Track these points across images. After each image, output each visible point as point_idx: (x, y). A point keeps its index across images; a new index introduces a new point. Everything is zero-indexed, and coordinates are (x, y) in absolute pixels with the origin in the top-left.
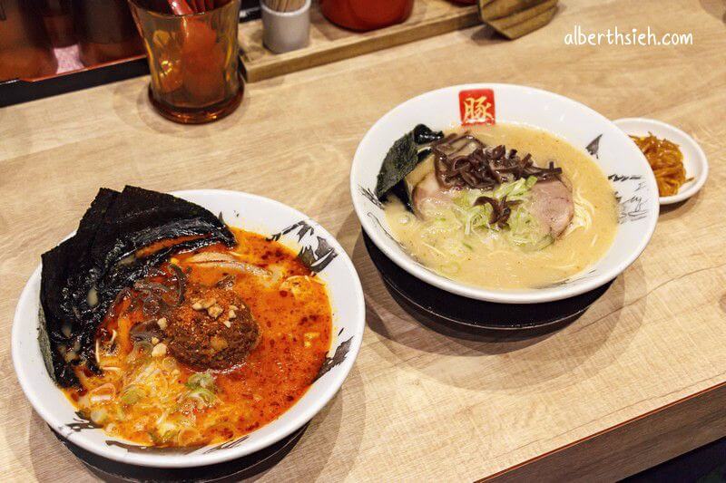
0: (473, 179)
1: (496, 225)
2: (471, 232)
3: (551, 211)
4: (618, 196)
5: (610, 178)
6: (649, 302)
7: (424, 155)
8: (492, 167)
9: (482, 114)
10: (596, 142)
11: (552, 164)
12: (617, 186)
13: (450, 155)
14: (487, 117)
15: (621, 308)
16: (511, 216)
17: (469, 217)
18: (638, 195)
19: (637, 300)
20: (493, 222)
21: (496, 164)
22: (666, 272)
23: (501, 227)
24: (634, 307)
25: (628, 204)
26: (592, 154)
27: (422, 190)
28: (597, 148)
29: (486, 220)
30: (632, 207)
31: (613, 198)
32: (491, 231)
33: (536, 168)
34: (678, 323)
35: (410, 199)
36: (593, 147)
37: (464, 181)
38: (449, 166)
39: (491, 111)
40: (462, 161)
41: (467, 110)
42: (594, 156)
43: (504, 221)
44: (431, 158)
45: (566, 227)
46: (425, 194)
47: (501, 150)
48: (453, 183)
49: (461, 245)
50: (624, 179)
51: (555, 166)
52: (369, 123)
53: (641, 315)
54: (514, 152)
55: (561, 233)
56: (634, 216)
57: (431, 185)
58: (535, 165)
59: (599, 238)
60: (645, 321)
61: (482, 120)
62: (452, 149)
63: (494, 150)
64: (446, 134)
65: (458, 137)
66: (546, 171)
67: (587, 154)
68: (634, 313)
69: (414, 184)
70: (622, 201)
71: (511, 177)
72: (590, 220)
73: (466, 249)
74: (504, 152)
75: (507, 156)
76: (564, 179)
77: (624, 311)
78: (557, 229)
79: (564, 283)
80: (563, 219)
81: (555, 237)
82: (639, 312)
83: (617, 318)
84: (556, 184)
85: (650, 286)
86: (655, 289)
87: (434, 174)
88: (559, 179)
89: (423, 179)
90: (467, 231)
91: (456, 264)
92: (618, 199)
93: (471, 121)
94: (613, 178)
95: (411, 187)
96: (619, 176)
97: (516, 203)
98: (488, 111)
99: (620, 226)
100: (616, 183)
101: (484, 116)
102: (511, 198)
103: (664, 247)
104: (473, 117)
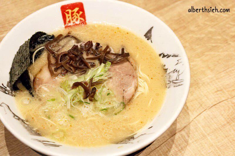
0: (72, 68)
1: (88, 99)
2: (71, 106)
3: (123, 85)
4: (166, 67)
5: (160, 55)
6: (192, 128)
7: (40, 53)
8: (85, 56)
9: (77, 19)
10: (150, 31)
11: (123, 50)
12: (164, 61)
13: (57, 51)
14: (81, 20)
15: (175, 134)
16: (97, 93)
17: (69, 96)
18: (178, 67)
19: (185, 127)
20: (85, 98)
21: (87, 54)
22: (201, 105)
23: (91, 100)
24: (183, 133)
25: (171, 74)
26: (148, 39)
27: (39, 78)
28: (151, 36)
29: (81, 97)
30: (174, 76)
31: (163, 70)
32: (85, 104)
33: (113, 54)
34: (210, 140)
35: (32, 86)
36: (148, 35)
37: (66, 70)
38: (56, 59)
39: (83, 16)
40: (65, 55)
41: (67, 17)
42: (150, 40)
43: (93, 97)
44: (44, 55)
45: (133, 96)
46: (41, 82)
47: (90, 44)
48: (59, 71)
49: (66, 116)
50: (168, 56)
51: (125, 52)
52: (14, 23)
53: (187, 138)
54: (98, 44)
55: (130, 100)
56: (176, 83)
57: (46, 75)
58: (112, 52)
59: (153, 100)
60: (190, 141)
61: (78, 22)
62: (59, 45)
63: (85, 45)
64: (56, 35)
65: (63, 36)
66: (120, 55)
67: (145, 39)
68: (183, 136)
69: (34, 75)
70: (168, 72)
71: (97, 62)
72: (147, 88)
73: (70, 118)
74: (92, 45)
75: (94, 47)
76: (131, 60)
77: (177, 136)
78: (127, 97)
79: (132, 138)
80: (130, 90)
81: (126, 103)
82: (186, 136)
83: (173, 141)
84: (126, 64)
85: (192, 117)
86: (195, 118)
87: (47, 66)
88: (128, 60)
89: (41, 70)
90: (69, 107)
91: (62, 131)
92: (166, 70)
93: (71, 24)
94: (162, 55)
95: (32, 77)
96: (165, 54)
97: (99, 83)
98: (81, 16)
99: (167, 90)
100: (164, 58)
101: (79, 20)
102: (96, 80)
103: (199, 88)
104: (72, 22)
